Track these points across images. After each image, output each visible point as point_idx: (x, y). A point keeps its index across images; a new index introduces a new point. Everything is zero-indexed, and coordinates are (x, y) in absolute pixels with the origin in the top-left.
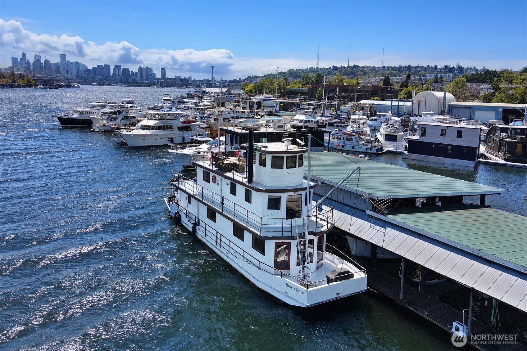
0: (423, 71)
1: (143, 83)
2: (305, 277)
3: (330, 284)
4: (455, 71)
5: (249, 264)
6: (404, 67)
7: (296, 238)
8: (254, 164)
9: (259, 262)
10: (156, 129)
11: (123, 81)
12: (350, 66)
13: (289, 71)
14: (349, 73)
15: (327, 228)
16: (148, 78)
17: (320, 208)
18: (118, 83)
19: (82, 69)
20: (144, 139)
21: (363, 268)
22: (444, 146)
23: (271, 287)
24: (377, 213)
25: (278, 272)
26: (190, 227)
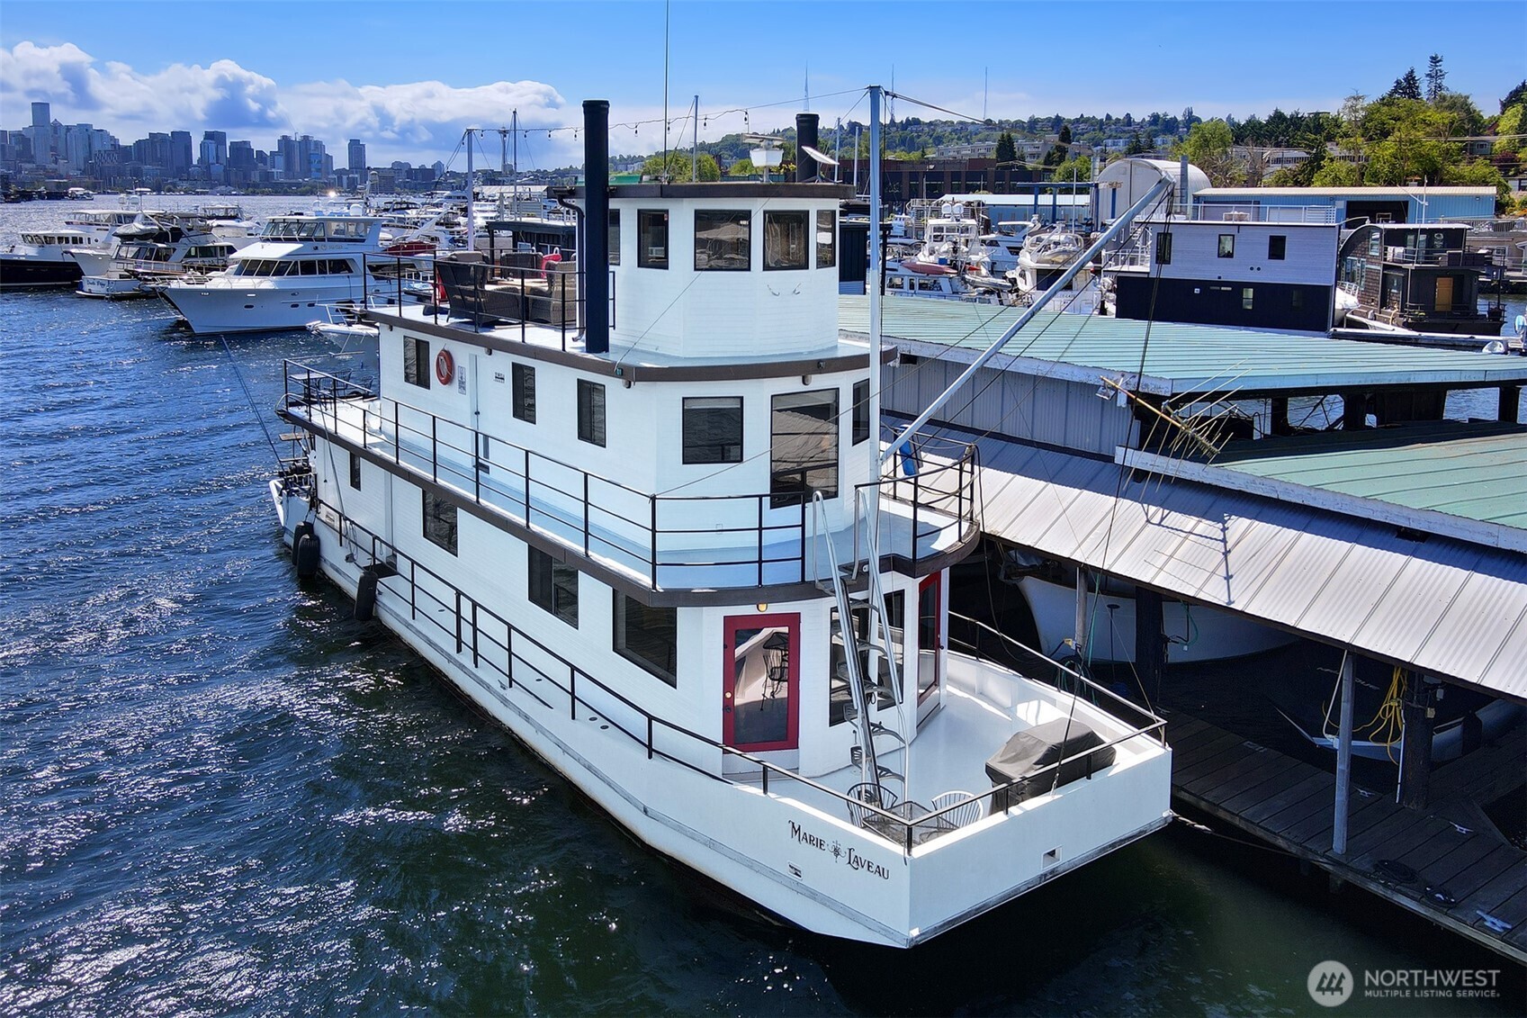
0: (1094, 130)
1: (294, 185)
2: (883, 782)
3: (1014, 810)
4: (1178, 128)
5: (604, 727)
6: (1043, 120)
7: (827, 591)
8: (611, 268)
9: (651, 718)
10: (294, 272)
11: (233, 178)
12: (898, 120)
13: (724, 139)
14: (895, 142)
15: (960, 540)
16: (310, 171)
17: (910, 457)
18: (216, 185)
19: (103, 145)
20: (252, 307)
21: (1152, 714)
22: (1230, 289)
23: (711, 844)
24: (1176, 456)
25: (747, 761)
26: (349, 579)
